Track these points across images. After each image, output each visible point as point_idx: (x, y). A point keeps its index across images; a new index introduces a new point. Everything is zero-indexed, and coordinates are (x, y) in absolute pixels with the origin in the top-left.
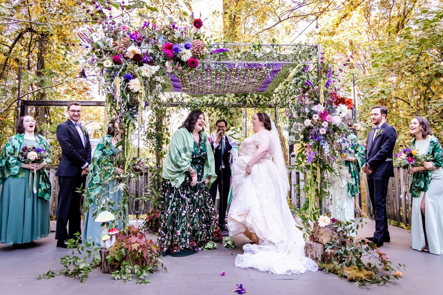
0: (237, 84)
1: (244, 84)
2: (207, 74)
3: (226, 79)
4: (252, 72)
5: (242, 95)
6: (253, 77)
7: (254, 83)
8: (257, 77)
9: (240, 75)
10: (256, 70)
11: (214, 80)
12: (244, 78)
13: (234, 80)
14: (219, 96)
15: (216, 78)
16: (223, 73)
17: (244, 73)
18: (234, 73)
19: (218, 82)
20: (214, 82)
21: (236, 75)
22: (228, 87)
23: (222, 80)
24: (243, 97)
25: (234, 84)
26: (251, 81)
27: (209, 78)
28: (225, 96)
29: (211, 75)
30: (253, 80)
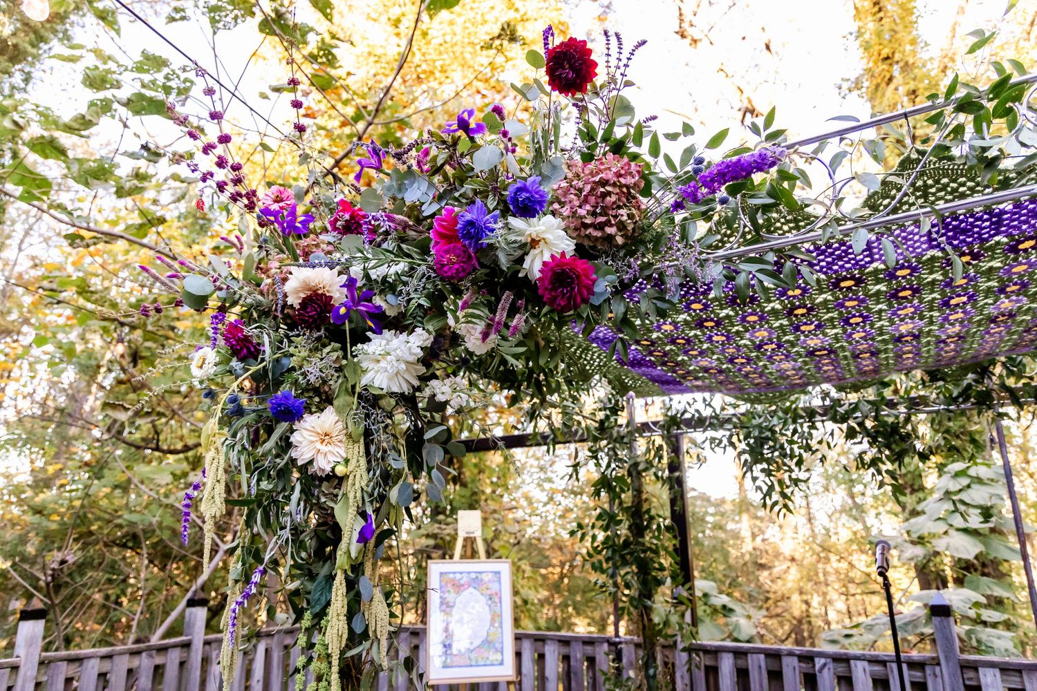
0: (916, 337)
1: (952, 330)
2: (743, 319)
3: (846, 322)
4: (985, 265)
5: (965, 370)
6: (1002, 290)
7: (1011, 315)
8: (1024, 286)
9: (916, 291)
10: (1014, 249)
11: (791, 338)
12: (946, 304)
13: (892, 322)
14: (856, 388)
15: (797, 329)
16: (820, 299)
17: (938, 276)
18: (882, 287)
19: (813, 343)
20: (793, 345)
21: (894, 295)
22: (873, 354)
23: (831, 332)
24: (970, 376)
25: (899, 339)
26: (991, 311)
27: (762, 334)
28: (886, 385)
29: (762, 318)
30: (1006, 304)
